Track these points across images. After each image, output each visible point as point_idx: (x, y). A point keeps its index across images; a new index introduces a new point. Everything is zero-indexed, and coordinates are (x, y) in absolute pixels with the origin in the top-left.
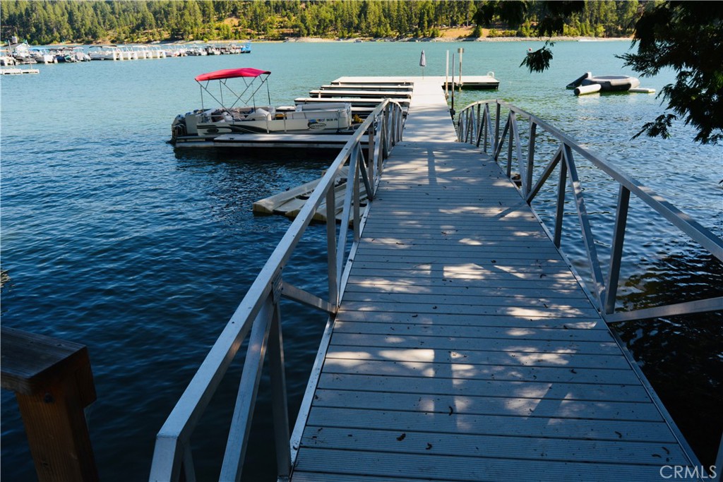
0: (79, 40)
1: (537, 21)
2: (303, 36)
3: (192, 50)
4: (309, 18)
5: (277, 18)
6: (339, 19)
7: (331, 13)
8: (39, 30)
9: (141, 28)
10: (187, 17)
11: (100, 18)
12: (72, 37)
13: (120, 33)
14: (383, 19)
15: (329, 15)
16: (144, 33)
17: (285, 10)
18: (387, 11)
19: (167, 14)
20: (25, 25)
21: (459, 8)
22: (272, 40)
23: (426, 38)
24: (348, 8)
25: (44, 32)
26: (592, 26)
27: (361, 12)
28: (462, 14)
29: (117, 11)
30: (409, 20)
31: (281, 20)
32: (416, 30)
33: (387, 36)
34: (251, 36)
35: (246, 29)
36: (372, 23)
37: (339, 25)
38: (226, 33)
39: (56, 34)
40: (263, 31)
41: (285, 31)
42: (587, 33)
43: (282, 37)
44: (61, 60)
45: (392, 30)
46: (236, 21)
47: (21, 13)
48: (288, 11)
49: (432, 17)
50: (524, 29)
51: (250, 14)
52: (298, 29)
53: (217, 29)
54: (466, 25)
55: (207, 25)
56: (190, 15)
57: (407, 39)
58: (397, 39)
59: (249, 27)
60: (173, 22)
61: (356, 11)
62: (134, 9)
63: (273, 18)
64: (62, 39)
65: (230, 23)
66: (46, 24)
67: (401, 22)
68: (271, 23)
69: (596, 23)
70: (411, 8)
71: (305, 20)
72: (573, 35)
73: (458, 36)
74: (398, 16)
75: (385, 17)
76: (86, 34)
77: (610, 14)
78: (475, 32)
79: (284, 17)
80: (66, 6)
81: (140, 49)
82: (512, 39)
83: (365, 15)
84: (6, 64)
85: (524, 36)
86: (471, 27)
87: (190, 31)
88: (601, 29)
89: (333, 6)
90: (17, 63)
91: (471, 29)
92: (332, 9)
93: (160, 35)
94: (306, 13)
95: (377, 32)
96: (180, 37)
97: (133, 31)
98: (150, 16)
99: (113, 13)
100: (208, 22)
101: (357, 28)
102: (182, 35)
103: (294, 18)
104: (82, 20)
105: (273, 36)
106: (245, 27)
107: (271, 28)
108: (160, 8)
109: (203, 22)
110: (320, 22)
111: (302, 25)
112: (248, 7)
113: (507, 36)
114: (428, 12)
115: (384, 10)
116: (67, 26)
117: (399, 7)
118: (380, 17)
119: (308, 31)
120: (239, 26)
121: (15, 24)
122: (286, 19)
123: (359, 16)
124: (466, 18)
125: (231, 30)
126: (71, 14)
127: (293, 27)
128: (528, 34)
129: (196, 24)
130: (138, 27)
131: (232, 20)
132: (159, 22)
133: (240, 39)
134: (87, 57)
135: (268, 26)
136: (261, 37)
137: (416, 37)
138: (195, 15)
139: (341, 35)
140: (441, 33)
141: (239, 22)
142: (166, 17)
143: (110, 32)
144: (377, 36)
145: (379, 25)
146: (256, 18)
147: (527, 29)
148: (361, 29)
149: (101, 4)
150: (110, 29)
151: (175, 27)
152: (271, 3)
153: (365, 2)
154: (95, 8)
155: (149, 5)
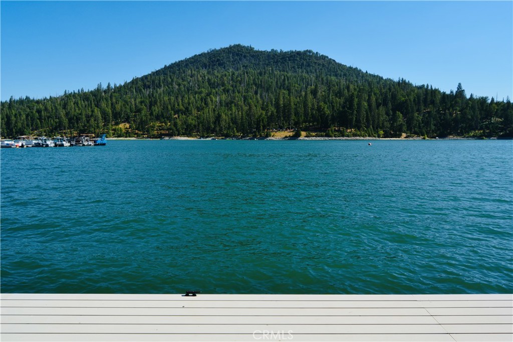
0: (10, 137)
1: (337, 127)
2: (175, 136)
4: (179, 123)
5: (158, 124)
6: (201, 125)
7: (195, 121)
9: (58, 129)
10: (92, 122)
11: (30, 122)
12: (6, 134)
14: (231, 124)
15: (193, 122)
16: (60, 133)
17: (164, 119)
18: (234, 119)
19: (78, 119)
21: (284, 118)
22: (152, 138)
23: (262, 138)
24: (207, 117)
26: (374, 130)
27: (216, 120)
28: (286, 122)
29: (43, 118)
30: (250, 124)
31: (160, 125)
32: (255, 132)
33: (234, 136)
34: (138, 136)
35: (134, 131)
36: (223, 128)
37: (201, 128)
38: (119, 133)
40: (147, 132)
41: (163, 132)
42: (372, 134)
43: (160, 136)
45: (238, 132)
46: (128, 125)
48: (166, 119)
49: (266, 123)
50: (330, 132)
51: (139, 121)
52: (171, 131)
53: (113, 130)
54: (289, 129)
55: (106, 128)
56: (95, 120)
57: (248, 138)
58: (241, 138)
59: (137, 129)
60: (81, 125)
61: (212, 120)
62: (56, 117)
63: (154, 123)
65: (123, 126)
67: (244, 126)
68: (152, 127)
69: (377, 128)
70: (250, 118)
71: (177, 125)
72: (363, 136)
73: (284, 136)
74: (242, 122)
75: (233, 123)
77: (385, 123)
78: (296, 133)
79: (162, 123)
80: (7, 113)
82: (322, 138)
83: (219, 122)
85: (331, 136)
86: (292, 130)
88: (382, 132)
89: (197, 116)
91: (293, 131)
92: (196, 118)
93: (71, 134)
94: (178, 121)
95: (227, 133)
97: (52, 131)
98: (65, 121)
99: (40, 119)
100: (108, 125)
101: (213, 131)
103: (169, 124)
104: (16, 123)
105: (154, 135)
106: (134, 129)
107: (153, 130)
109: (104, 125)
110: (187, 126)
111: (175, 129)
112: (137, 116)
113: (319, 136)
114: (263, 120)
115: (232, 119)
117: (242, 117)
118: (229, 124)
119: (179, 132)
120: (129, 128)
122: (164, 124)
123: (215, 123)
124: (289, 125)
125: (124, 131)
127: (168, 129)
128: (333, 135)
129: (98, 127)
130: (56, 128)
131: (125, 125)
132: (71, 125)
133: (130, 137)
135: (150, 129)
136: (144, 136)
137: (255, 136)
138: (98, 121)
139: (202, 135)
140: (272, 134)
141: (130, 126)
142: (77, 122)
143: (35, 132)
144: (227, 136)
145: (229, 129)
146: (142, 124)
147: (332, 132)
148: (216, 131)
149: (32, 112)
150: (36, 130)
151: (82, 128)
152: (154, 113)
153: (219, 113)
154: (27, 116)
155: (67, 114)
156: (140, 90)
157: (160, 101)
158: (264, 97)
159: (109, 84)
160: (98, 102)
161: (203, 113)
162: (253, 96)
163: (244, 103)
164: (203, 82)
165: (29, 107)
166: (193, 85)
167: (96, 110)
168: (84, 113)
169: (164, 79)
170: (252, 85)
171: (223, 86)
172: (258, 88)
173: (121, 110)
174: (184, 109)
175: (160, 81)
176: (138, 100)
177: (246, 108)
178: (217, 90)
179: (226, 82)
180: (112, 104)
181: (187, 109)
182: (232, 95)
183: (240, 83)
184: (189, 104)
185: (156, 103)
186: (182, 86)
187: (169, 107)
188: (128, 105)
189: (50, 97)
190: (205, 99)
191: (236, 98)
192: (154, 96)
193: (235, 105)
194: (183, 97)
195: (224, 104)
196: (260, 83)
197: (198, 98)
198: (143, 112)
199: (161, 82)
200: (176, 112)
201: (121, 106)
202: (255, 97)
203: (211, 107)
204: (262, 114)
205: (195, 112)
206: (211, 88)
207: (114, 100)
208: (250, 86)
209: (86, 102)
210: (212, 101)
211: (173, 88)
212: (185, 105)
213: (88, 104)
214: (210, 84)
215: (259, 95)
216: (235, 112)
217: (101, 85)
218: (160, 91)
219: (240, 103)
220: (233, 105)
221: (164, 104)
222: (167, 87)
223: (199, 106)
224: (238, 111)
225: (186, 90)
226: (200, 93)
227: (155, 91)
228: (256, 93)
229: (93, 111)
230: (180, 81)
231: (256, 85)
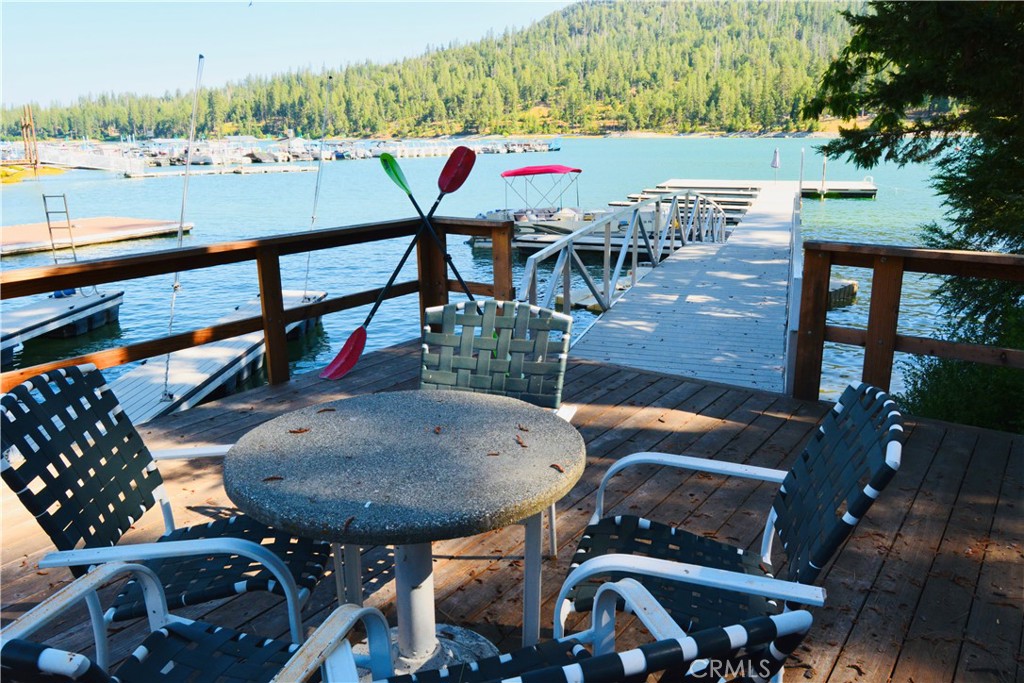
0: (355, 134)
2: (631, 129)
3: (490, 147)
4: (639, 104)
5: (597, 107)
6: (681, 107)
7: (670, 99)
8: (311, 121)
9: (429, 119)
10: (485, 106)
11: (382, 107)
12: (347, 130)
13: (403, 125)
14: (741, 106)
15: (666, 103)
16: (432, 126)
17: (610, 97)
18: (747, 96)
19: (460, 102)
20: (297, 116)
22: (589, 134)
23: (800, 133)
24: (693, 93)
25: (316, 124)
27: (711, 98)
29: (401, 99)
30: (778, 108)
31: (603, 109)
32: (787, 122)
33: (745, 130)
34: (563, 130)
35: (557, 121)
36: (725, 114)
37: (680, 115)
38: (531, 125)
39: (330, 127)
40: (579, 122)
41: (608, 123)
43: (603, 131)
44: (340, 157)
45: (753, 122)
46: (544, 111)
47: (294, 102)
48: (613, 97)
51: (564, 102)
52: (624, 121)
53: (521, 120)
54: (860, 114)
55: (508, 116)
56: (489, 103)
57: (772, 134)
58: (759, 134)
59: (562, 118)
60: (466, 112)
61: (705, 97)
62: (422, 96)
63: (592, 106)
64: (337, 133)
65: (537, 113)
66: (320, 116)
67: (765, 111)
68: (589, 114)
70: (781, 92)
71: (635, 109)
74: (762, 103)
75: (744, 105)
76: (364, 127)
79: (607, 105)
80: (344, 94)
81: (428, 145)
83: (716, 103)
84: (280, 161)
87: (488, 123)
89: (674, 91)
90: (292, 159)
91: (866, 120)
92: (671, 95)
93: (451, 128)
94: (637, 100)
95: (731, 125)
96: (475, 130)
97: (419, 123)
98: (441, 107)
99: (397, 101)
100: (510, 112)
101: (704, 120)
102: (477, 128)
103: (620, 106)
104: (361, 110)
105: (591, 129)
106: (555, 119)
107: (590, 119)
108: (454, 94)
109: (505, 111)
110: (654, 111)
111: (631, 117)
112: (562, 93)
114: (806, 97)
115: (743, 96)
116: (344, 117)
117: (764, 90)
118: (736, 105)
119: (638, 123)
120: (548, 116)
121: (285, 115)
122: (610, 107)
123: (708, 104)
125: (539, 122)
126: (348, 103)
127: (618, 118)
129: (495, 115)
130: (425, 118)
131: (540, 110)
132: (451, 112)
133: (549, 133)
134: (369, 154)
135: (586, 117)
136: (575, 131)
137: (786, 130)
138: (495, 104)
139: (682, 128)
140: (822, 126)
141: (549, 112)
142: (459, 106)
143: (392, 124)
144: (730, 130)
145: (735, 116)
146: (571, 107)
148: (710, 121)
149: (384, 91)
150: (392, 121)
151: (470, 118)
152: (592, 88)
153: (717, 85)
154: (377, 96)
155: (440, 91)
156: (564, 39)
157: (604, 62)
158: (816, 44)
159: (506, 29)
160: (490, 68)
161: (686, 84)
162: (791, 43)
163: (771, 60)
164: (688, 16)
165: (375, 80)
166: (667, 24)
167: (490, 83)
168: (470, 90)
169: (610, 14)
170: (791, 18)
171: (728, 23)
172: (804, 23)
173: (534, 82)
174: (649, 77)
175: (600, 17)
176: (562, 61)
177: (773, 71)
178: (716, 32)
179: (735, 14)
180: (514, 70)
181: (654, 76)
182: (746, 43)
183: (766, 15)
184: (658, 66)
185: (595, 66)
186: (644, 28)
187: (621, 74)
188: (543, 70)
189: (405, 58)
190: (690, 54)
191: (756, 51)
192: (591, 51)
193: (752, 64)
194: (646, 51)
195: (728, 63)
196: (809, 12)
197: (677, 52)
198: (573, 85)
199: (604, 20)
200: (635, 83)
201: (531, 75)
202: (795, 47)
203: (702, 69)
204: (805, 84)
205: (669, 81)
206: (702, 28)
207: (518, 64)
208: (788, 21)
209: (471, 69)
210: (704, 57)
211: (625, 32)
212: (650, 71)
213: (474, 72)
214: (701, 21)
215: (804, 40)
216: (750, 81)
217: (492, 32)
218: (601, 38)
219: (761, 61)
220: (747, 64)
221: (610, 67)
222: (615, 31)
223: (678, 69)
224: (757, 79)
225: (653, 35)
226: (680, 40)
227: (592, 40)
228: (799, 36)
229: (484, 86)
230: (641, 16)
231: (799, 17)
